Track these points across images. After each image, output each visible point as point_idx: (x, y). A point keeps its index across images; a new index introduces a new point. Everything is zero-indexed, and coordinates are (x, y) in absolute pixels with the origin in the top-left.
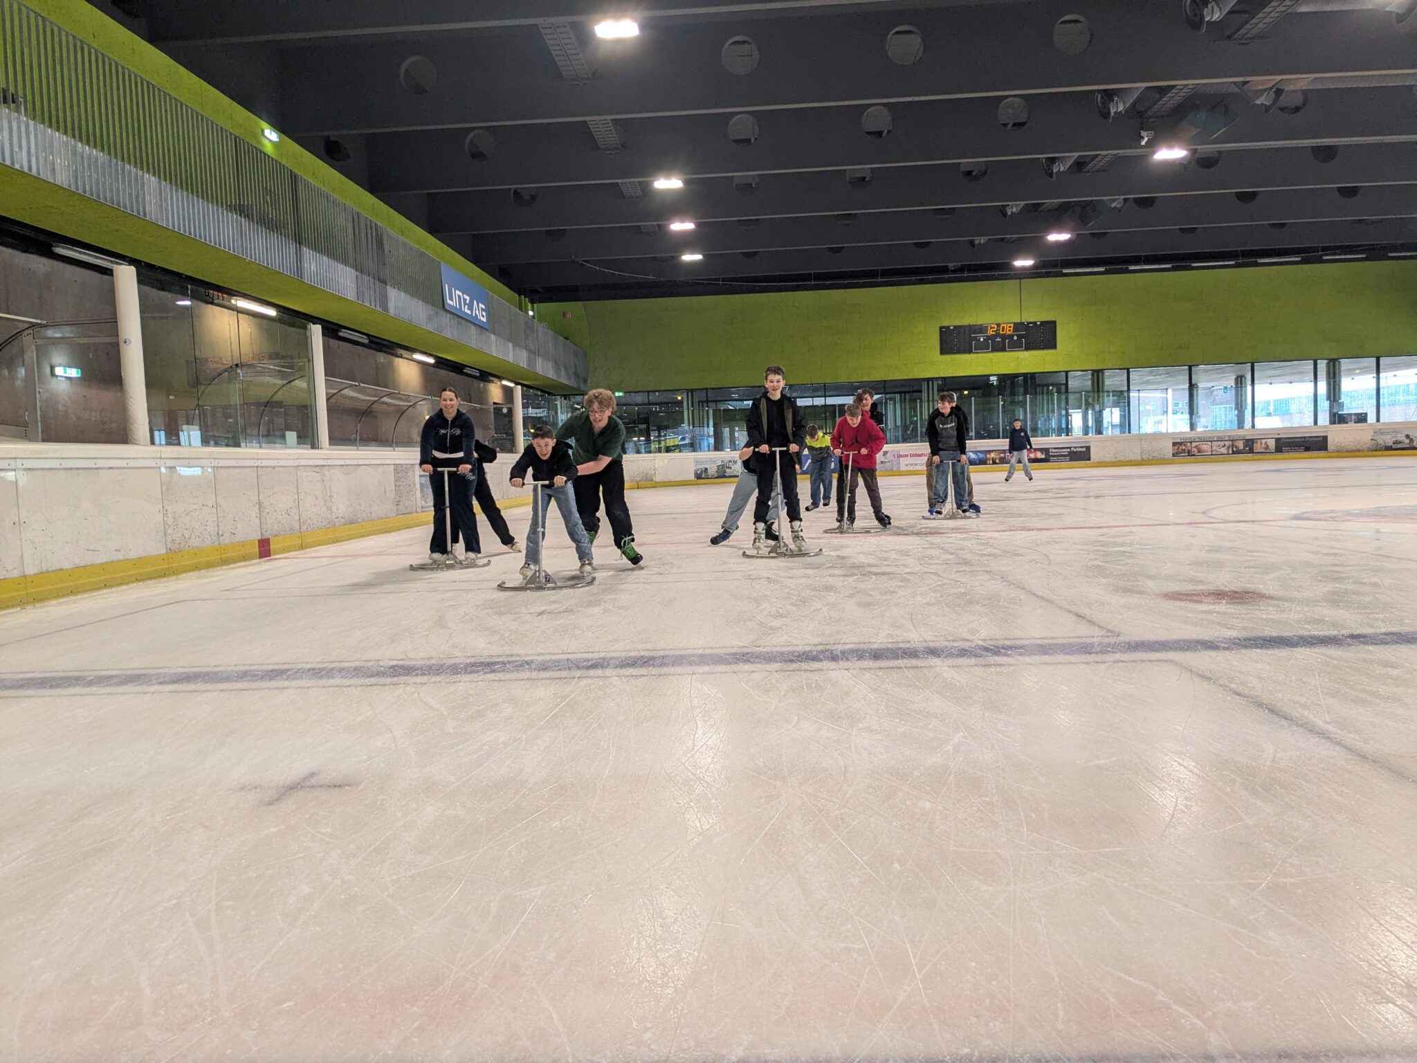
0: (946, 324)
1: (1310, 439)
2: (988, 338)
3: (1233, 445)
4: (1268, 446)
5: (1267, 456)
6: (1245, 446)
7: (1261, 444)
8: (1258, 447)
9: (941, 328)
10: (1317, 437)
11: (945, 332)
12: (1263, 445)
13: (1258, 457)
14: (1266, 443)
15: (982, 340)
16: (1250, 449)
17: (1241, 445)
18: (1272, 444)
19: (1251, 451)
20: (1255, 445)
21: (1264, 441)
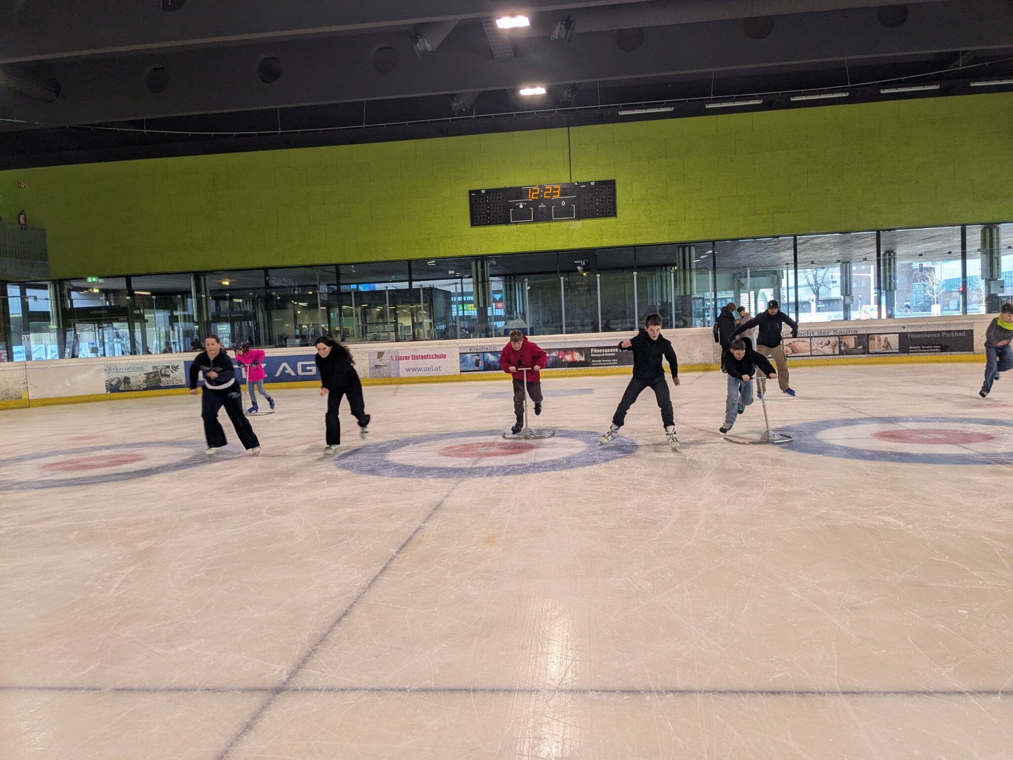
0: (476, 187)
1: (949, 335)
2: (528, 204)
3: (840, 342)
4: (889, 344)
5: (888, 358)
6: (858, 344)
7: (879, 340)
8: (875, 345)
9: (471, 192)
10: (959, 331)
11: (476, 197)
12: (882, 343)
13: (877, 358)
14: (886, 340)
15: (521, 206)
16: (864, 348)
17: (851, 342)
18: (894, 340)
19: (866, 351)
20: (871, 342)
21: (883, 337)
